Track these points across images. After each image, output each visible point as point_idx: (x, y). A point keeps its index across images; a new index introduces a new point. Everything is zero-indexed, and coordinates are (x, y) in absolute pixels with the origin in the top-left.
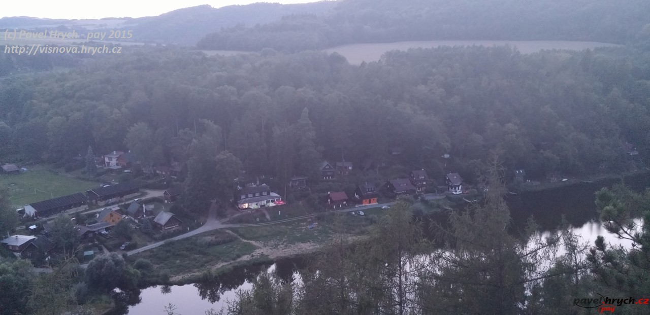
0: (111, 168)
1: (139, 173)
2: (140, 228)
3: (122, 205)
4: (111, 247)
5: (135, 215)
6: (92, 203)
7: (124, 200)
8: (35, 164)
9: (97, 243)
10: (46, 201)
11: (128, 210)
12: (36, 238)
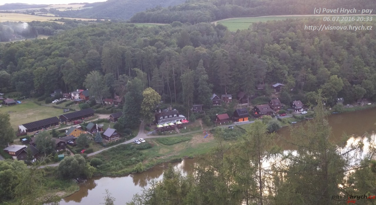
0: (75, 100)
1: (94, 103)
2: (95, 139)
3: (83, 124)
4: (76, 152)
5: (91, 131)
6: (63, 124)
7: (84, 121)
8: (26, 98)
9: (66, 149)
10: (33, 122)
11: (86, 127)
12: (27, 147)
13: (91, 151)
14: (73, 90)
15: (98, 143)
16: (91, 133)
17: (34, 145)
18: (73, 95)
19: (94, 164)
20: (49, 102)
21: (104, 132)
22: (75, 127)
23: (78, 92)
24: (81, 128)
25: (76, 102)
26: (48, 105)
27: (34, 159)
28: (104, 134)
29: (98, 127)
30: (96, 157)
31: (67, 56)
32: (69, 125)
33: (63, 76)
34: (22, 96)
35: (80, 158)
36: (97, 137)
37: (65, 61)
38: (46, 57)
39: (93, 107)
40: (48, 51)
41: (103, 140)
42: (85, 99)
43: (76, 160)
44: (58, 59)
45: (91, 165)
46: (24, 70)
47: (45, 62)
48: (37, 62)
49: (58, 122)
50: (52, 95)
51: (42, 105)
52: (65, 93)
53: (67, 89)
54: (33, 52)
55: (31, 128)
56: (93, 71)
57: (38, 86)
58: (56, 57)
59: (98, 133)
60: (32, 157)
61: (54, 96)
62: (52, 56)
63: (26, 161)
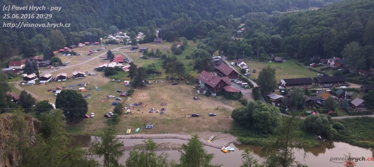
0: (330, 66)
1: (347, 72)
2: (341, 105)
3: (333, 89)
4: (322, 112)
5: (340, 97)
6: (315, 85)
7: (334, 86)
8: (290, 59)
9: (314, 108)
10: (292, 79)
11: (336, 93)
12: (283, 97)
13: (336, 115)
14: (330, 57)
15: (344, 109)
16: (339, 99)
17: (289, 97)
18: (329, 61)
19: (337, 127)
20: (307, 64)
21: (352, 101)
22: (325, 90)
23: (335, 59)
24: (331, 93)
25: (330, 68)
26: (306, 67)
27: (287, 108)
28: (351, 102)
29: (347, 95)
30: (340, 122)
31: (331, 26)
32: (320, 87)
33: (324, 43)
34: (288, 56)
35: (324, 118)
36: (344, 103)
37: (328, 30)
38: (313, 26)
39: (346, 75)
40: (315, 21)
41: (349, 108)
42: (339, 67)
43: (320, 119)
44: (322, 28)
45: (333, 128)
46: (293, 36)
47: (311, 30)
48: (305, 30)
49: (311, 83)
50: (311, 59)
51: (301, 66)
52: (323, 59)
53: (325, 55)
54: (303, 22)
55: (289, 83)
56: (353, 42)
57: (301, 49)
58: (321, 26)
59: (346, 100)
60: (286, 106)
61: (312, 60)
62: (318, 26)
63: (281, 108)
